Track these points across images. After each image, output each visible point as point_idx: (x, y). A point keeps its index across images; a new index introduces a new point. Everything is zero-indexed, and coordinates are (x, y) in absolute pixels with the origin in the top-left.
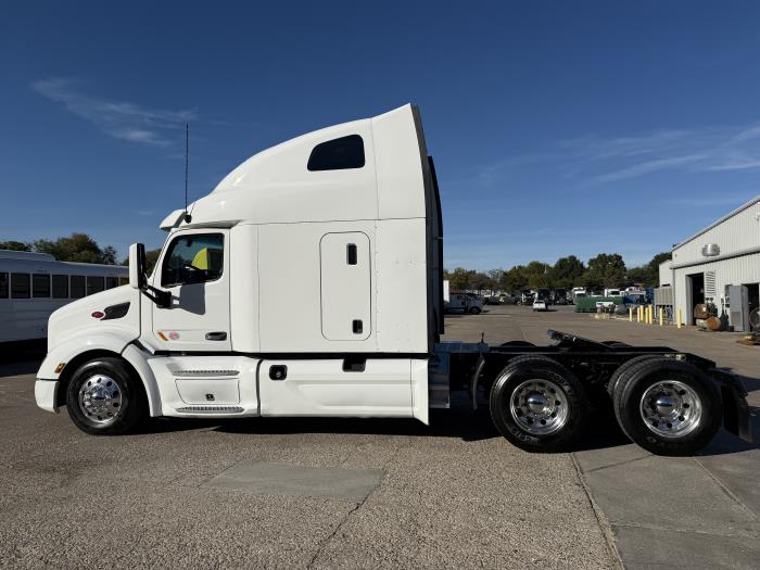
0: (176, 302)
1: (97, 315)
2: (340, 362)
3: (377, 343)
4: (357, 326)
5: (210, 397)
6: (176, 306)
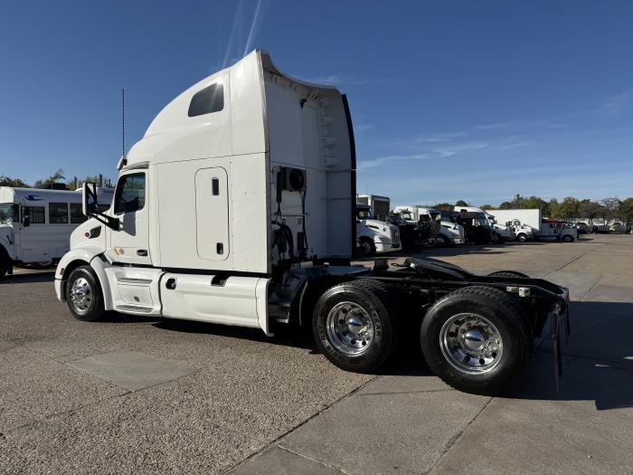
0: (121, 226)
1: (87, 235)
2: (211, 277)
3: (233, 263)
4: (220, 248)
5: (137, 299)
6: (122, 229)
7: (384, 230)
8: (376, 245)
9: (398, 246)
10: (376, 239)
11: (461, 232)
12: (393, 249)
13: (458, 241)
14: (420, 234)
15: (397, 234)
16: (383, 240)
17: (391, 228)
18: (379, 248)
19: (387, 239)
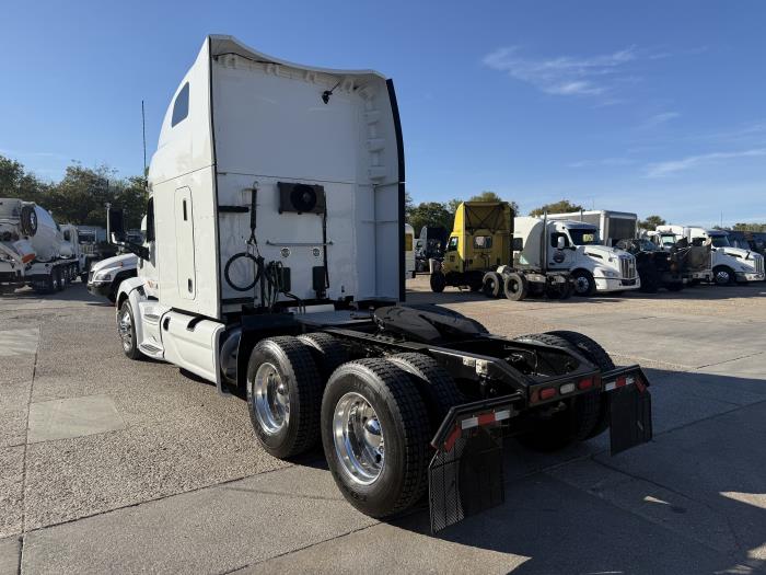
0: (149, 256)
2: (190, 320)
4: (190, 286)
6: (150, 260)
7: (610, 260)
8: (596, 280)
9: (633, 283)
10: (597, 273)
11: (758, 264)
12: (622, 287)
13: (750, 277)
14: (673, 267)
15: (631, 266)
16: (608, 274)
17: (621, 258)
18: (601, 285)
19: (614, 273)
